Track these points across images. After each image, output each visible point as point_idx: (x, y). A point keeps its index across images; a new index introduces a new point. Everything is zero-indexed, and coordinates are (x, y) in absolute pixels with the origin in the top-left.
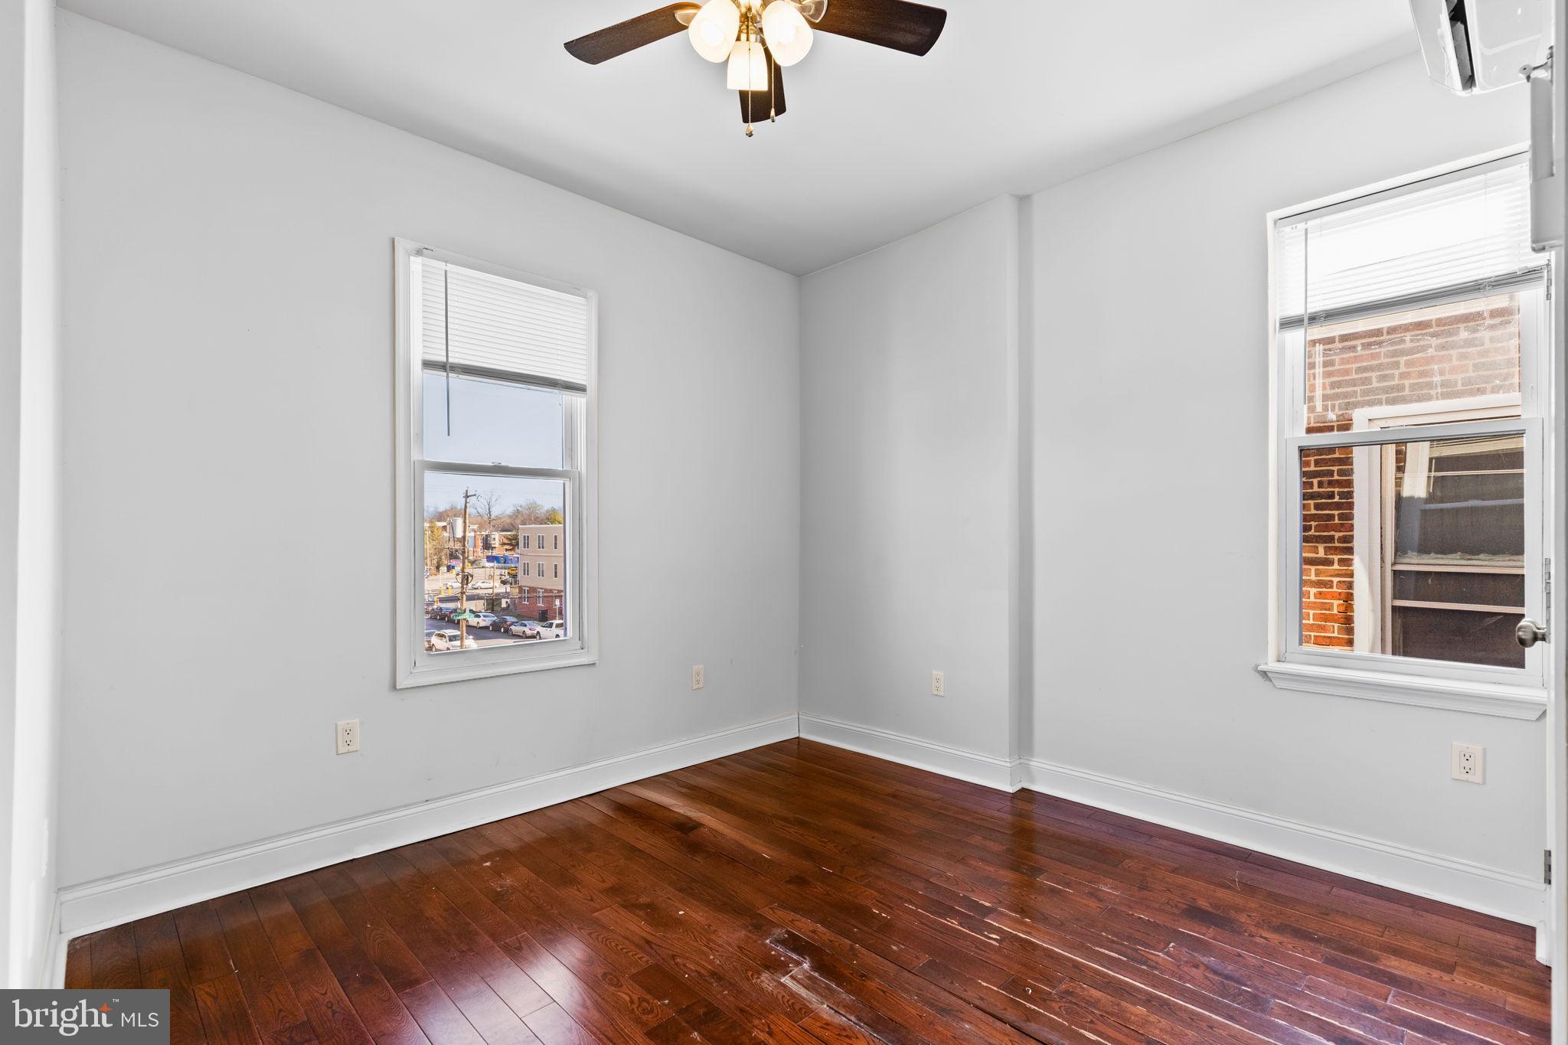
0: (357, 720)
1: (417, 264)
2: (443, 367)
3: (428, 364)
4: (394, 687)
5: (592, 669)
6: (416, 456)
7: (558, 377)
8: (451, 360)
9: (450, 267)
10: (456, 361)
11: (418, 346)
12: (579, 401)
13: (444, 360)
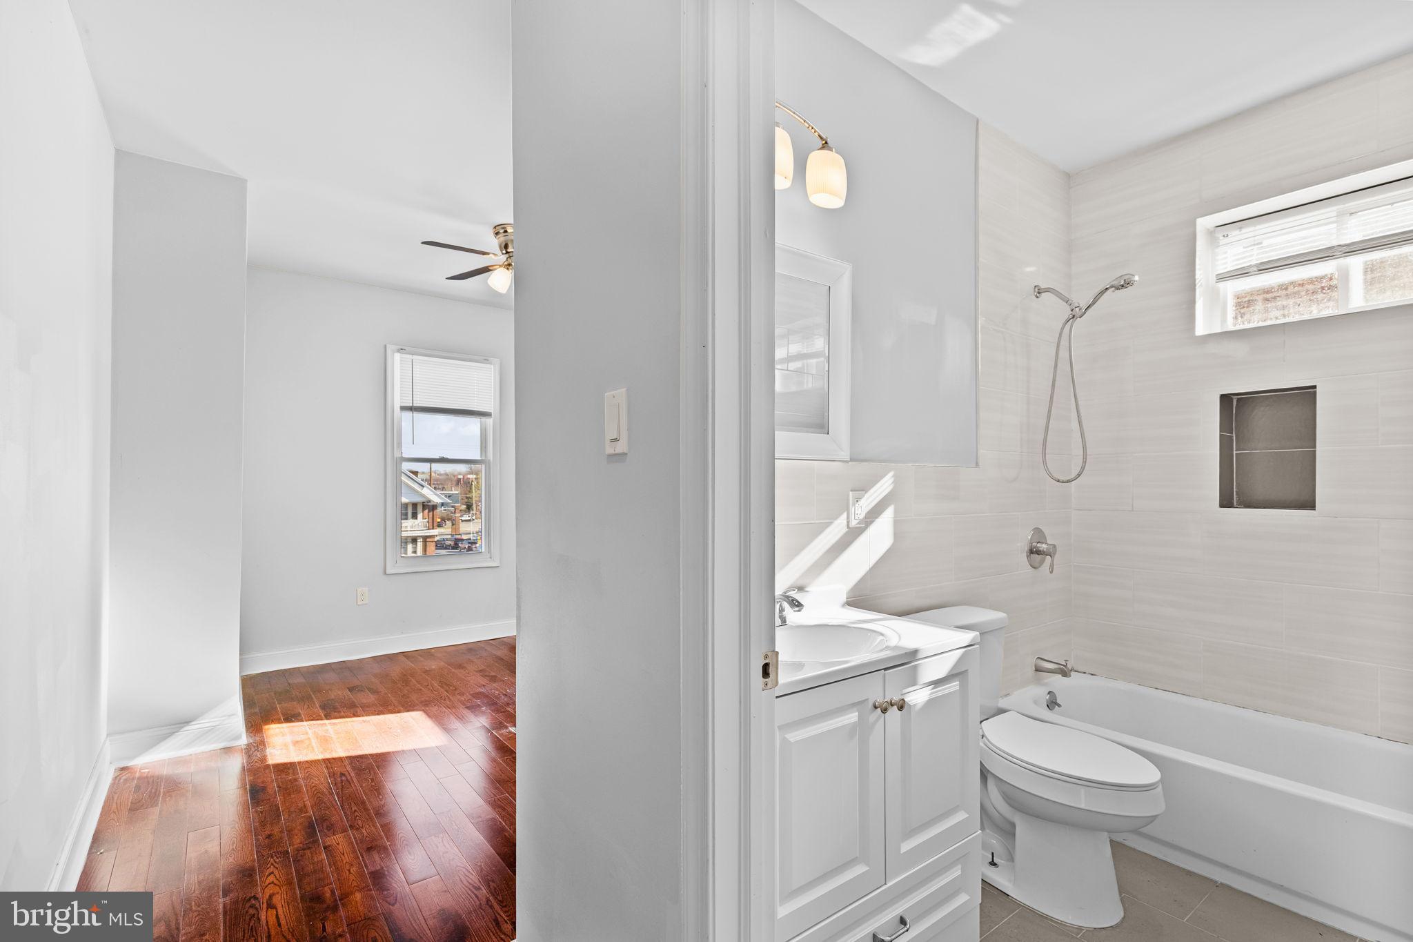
0: (367, 589)
1: (397, 356)
2: (412, 409)
3: (403, 408)
4: (385, 573)
5: (497, 569)
6: (397, 455)
7: (475, 409)
8: (415, 405)
9: (415, 357)
10: (418, 405)
11: (399, 398)
12: (489, 421)
13: (411, 405)
